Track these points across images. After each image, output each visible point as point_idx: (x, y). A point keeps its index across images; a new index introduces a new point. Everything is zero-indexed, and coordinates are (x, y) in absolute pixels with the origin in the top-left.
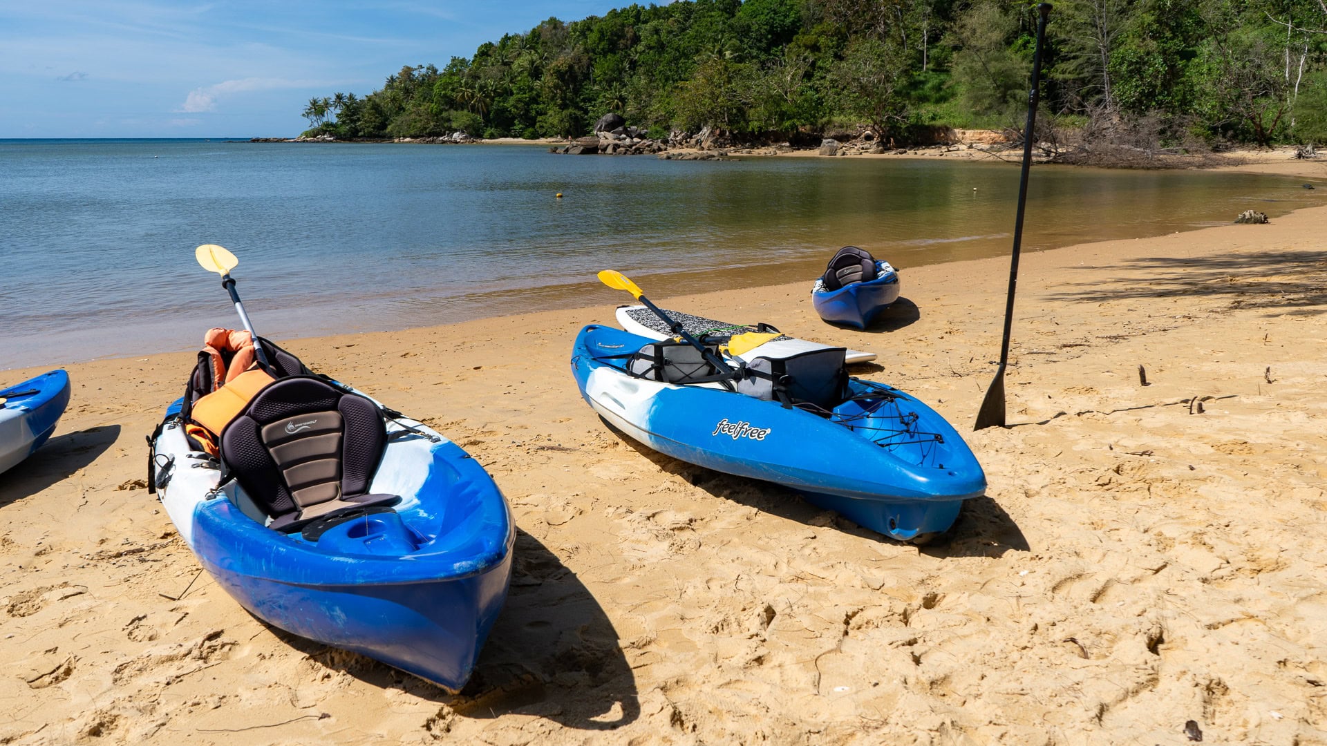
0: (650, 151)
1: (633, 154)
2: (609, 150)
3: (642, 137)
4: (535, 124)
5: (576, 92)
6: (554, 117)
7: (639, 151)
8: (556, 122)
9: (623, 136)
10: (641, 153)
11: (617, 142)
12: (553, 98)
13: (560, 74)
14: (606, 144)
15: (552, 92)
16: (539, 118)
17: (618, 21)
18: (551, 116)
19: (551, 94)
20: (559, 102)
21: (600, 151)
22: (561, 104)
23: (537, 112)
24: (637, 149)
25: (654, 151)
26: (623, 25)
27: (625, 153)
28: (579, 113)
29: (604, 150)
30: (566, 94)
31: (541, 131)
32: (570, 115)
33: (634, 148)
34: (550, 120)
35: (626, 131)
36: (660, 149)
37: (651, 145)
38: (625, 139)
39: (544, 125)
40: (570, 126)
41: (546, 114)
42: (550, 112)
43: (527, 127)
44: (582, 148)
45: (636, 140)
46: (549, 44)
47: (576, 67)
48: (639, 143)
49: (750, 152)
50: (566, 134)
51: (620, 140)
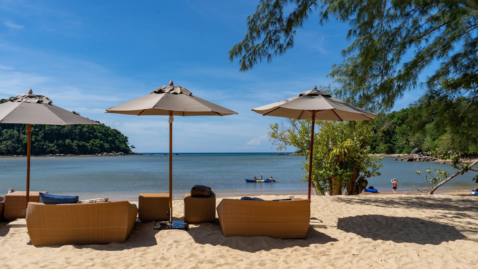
0: (432, 160)
1: (426, 161)
2: (418, 160)
3: (428, 155)
4: (375, 149)
5: (390, 138)
6: (382, 146)
7: (428, 160)
8: (383, 148)
9: (422, 155)
10: (429, 161)
11: (420, 157)
12: (382, 140)
13: (384, 132)
14: (416, 158)
15: (381, 138)
16: (377, 147)
17: (405, 113)
18: (381, 146)
19: (381, 139)
20: (384, 141)
21: (414, 160)
22: (385, 142)
23: (376, 145)
24: (427, 160)
25: (433, 160)
26: (407, 114)
27: (423, 161)
28: (392, 145)
29: (416, 160)
30: (386, 139)
31: (377, 151)
32: (388, 146)
33: (426, 159)
34: (381, 148)
35: (422, 154)
36: (435, 160)
37: (432, 158)
38: (422, 156)
39: (379, 149)
40: (388, 150)
41: (379, 145)
42: (381, 145)
43: (373, 150)
44: (408, 159)
45: (426, 156)
46: (379, 122)
47: (390, 129)
48: (427, 157)
49: (470, 161)
50: (387, 153)
51: (421, 157)
